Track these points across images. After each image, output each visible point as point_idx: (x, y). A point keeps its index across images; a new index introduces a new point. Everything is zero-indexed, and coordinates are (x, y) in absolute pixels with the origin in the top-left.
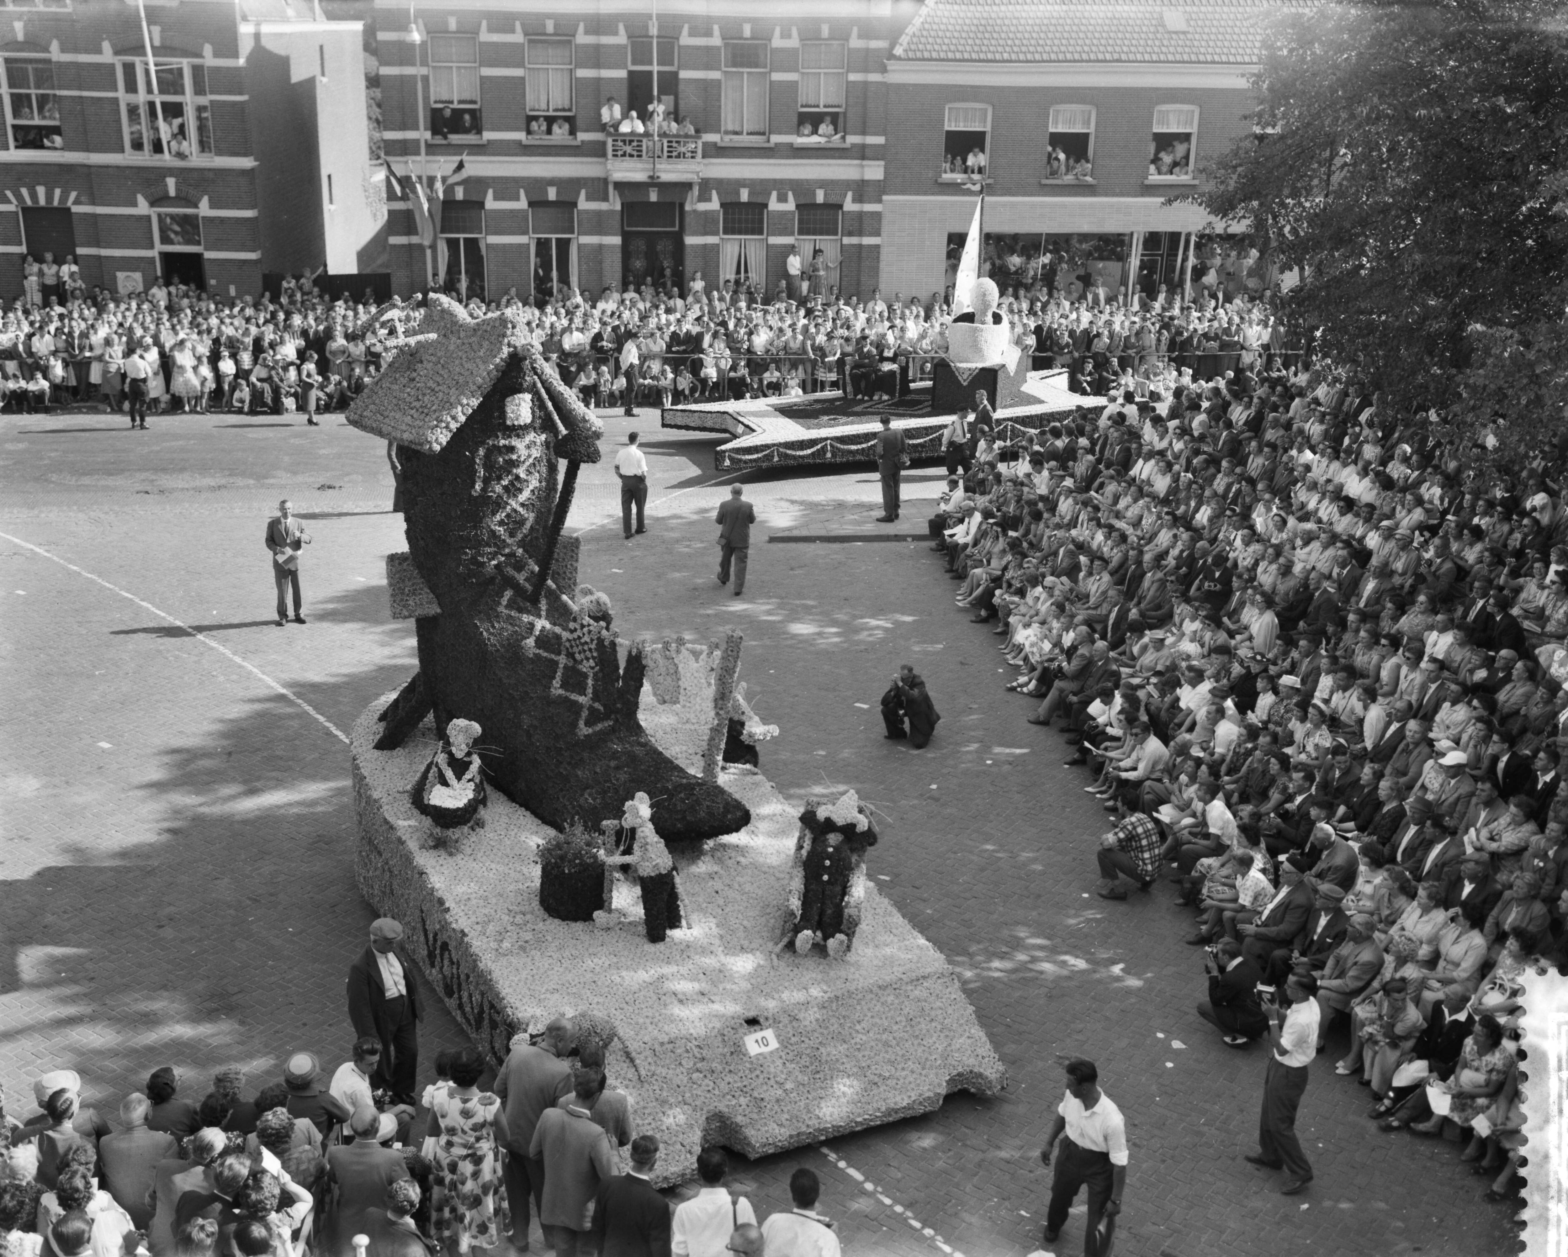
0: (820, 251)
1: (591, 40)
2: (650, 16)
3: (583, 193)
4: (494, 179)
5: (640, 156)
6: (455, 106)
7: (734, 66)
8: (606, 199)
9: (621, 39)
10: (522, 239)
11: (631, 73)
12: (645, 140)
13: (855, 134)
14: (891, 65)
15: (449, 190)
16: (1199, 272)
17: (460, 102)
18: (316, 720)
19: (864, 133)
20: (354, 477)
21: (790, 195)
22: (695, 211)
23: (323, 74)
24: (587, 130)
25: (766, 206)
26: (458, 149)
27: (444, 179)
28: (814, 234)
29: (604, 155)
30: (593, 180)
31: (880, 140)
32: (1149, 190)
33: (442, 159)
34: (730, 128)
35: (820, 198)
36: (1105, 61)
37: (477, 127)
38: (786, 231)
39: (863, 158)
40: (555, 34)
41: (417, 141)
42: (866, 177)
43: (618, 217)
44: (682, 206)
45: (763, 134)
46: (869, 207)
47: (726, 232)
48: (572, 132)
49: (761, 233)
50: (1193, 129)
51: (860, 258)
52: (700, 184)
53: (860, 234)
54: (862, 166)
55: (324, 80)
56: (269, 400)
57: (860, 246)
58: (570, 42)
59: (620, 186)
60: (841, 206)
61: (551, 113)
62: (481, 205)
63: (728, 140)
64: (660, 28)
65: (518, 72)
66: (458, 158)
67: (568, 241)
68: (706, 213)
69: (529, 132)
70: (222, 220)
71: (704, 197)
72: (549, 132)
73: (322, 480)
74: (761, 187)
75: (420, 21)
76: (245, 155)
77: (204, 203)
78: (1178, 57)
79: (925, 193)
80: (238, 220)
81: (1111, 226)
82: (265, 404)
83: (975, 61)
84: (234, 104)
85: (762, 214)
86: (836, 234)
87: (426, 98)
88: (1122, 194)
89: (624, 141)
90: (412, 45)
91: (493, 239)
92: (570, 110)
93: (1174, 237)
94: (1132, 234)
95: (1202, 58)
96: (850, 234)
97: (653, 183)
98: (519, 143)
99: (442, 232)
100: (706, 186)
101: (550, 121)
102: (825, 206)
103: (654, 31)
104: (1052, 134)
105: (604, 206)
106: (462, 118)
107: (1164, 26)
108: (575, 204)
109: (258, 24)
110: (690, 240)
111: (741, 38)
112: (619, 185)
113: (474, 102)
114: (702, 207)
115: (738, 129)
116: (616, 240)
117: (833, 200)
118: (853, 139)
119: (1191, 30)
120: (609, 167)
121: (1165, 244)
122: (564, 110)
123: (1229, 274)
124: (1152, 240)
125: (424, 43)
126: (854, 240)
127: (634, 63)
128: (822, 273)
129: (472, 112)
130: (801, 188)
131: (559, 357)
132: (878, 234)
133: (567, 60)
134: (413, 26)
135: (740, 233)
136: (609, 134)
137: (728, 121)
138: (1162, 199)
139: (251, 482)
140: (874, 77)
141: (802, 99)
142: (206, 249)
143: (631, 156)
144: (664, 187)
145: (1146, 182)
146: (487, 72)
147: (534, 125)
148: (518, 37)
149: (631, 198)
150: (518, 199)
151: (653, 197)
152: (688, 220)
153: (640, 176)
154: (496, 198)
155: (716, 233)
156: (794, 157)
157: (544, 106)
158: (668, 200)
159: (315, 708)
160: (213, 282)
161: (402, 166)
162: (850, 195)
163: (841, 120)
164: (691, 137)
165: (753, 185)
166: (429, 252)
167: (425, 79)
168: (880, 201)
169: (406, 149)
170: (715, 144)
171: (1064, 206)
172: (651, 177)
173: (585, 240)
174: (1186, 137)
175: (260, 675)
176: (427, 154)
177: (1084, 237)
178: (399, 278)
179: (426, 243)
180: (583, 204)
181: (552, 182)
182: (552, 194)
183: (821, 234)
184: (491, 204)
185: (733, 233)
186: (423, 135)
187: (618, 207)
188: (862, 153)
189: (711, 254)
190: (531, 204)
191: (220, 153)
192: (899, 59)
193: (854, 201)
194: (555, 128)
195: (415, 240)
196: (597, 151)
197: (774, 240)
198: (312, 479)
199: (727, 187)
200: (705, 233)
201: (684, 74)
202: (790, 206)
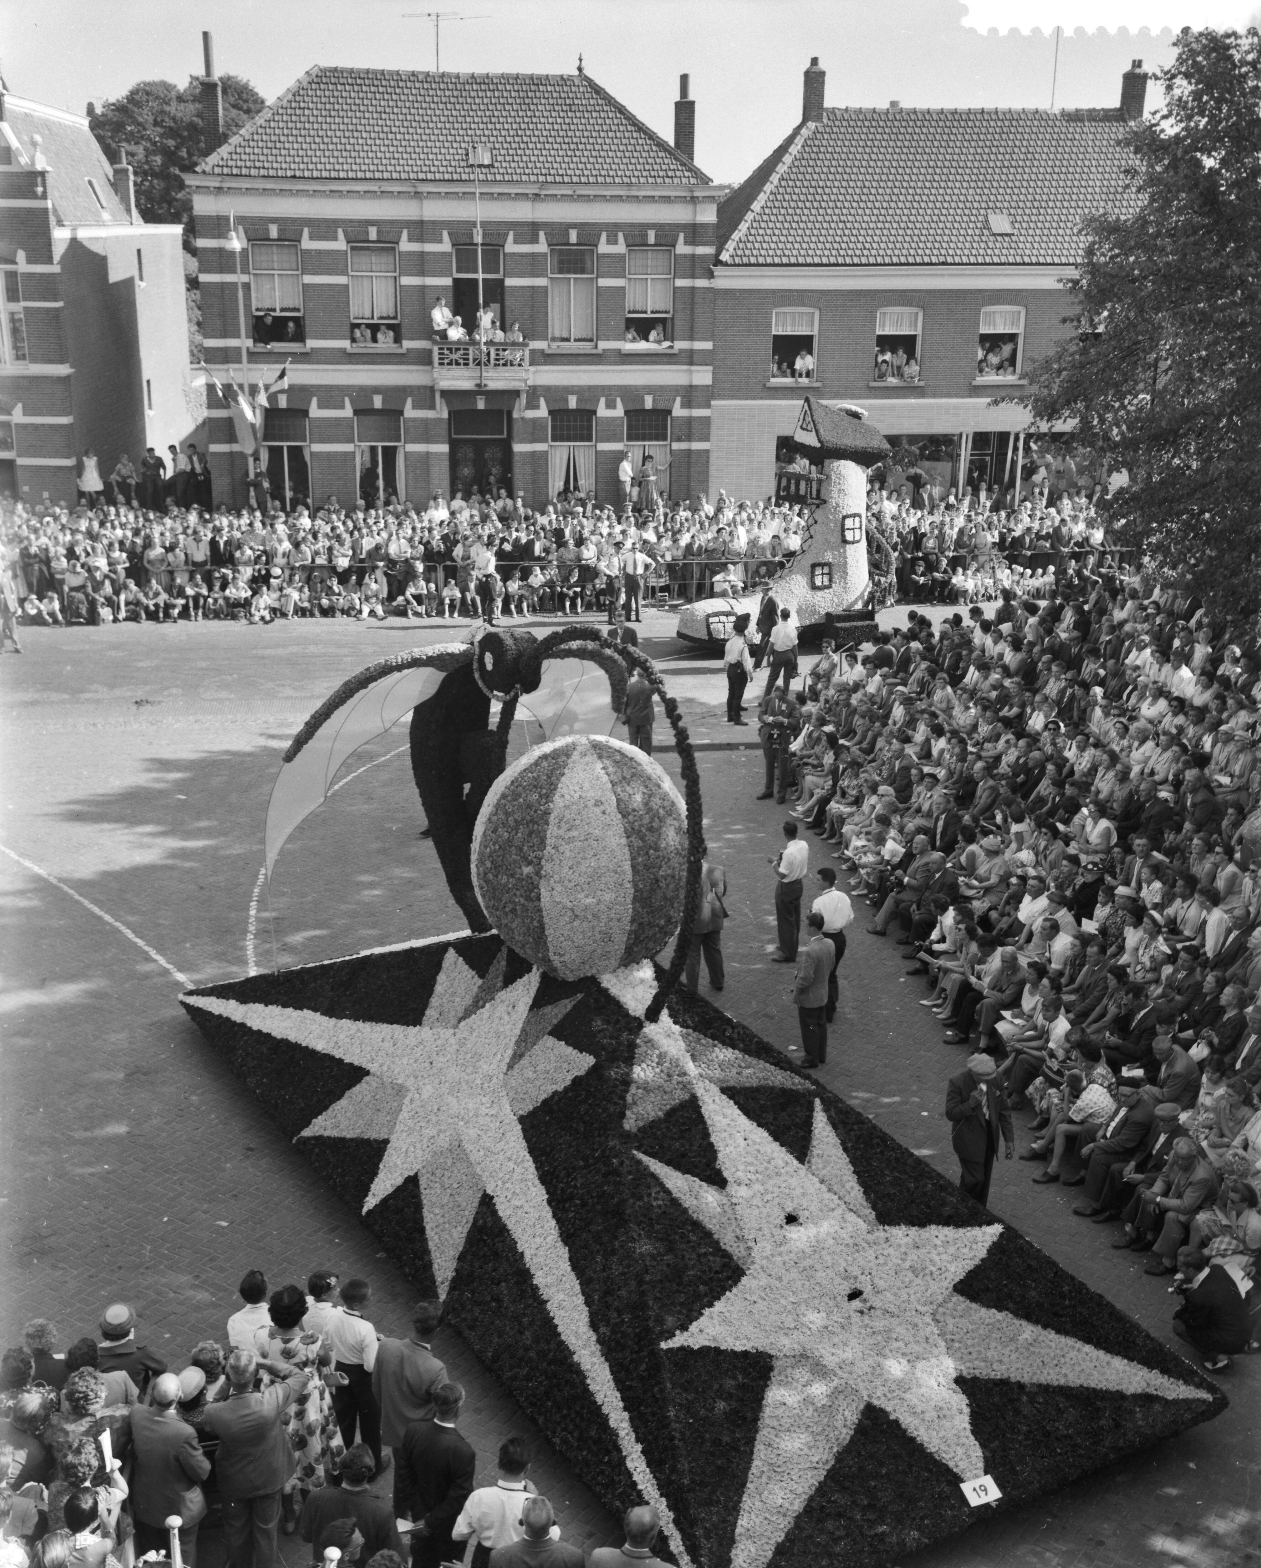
0: (650, 457)
1: (415, 247)
2: (474, 224)
3: (409, 402)
4: (319, 388)
5: (466, 364)
6: (278, 314)
7: (560, 272)
8: (432, 407)
9: (445, 246)
10: (348, 447)
11: (456, 281)
12: (471, 349)
13: (684, 339)
14: (718, 271)
15: (272, 398)
16: (1030, 471)
17: (282, 310)
18: (135, 944)
19: (692, 339)
20: (174, 691)
21: (619, 401)
22: (523, 419)
23: (141, 279)
24: (412, 339)
25: (595, 412)
26: (280, 357)
27: (267, 387)
28: (644, 440)
29: (430, 363)
30: (419, 387)
31: (708, 345)
32: (976, 391)
33: (265, 367)
34: (557, 335)
35: (649, 403)
36: (931, 264)
37: (300, 337)
38: (613, 437)
39: (691, 364)
40: (378, 241)
41: (238, 349)
42: (695, 383)
43: (445, 426)
44: (510, 413)
45: (591, 340)
46: (697, 413)
47: (554, 439)
48: (397, 340)
49: (590, 440)
50: (1019, 329)
51: (689, 464)
52: (527, 392)
53: (689, 439)
54: (691, 371)
55: (143, 284)
56: (84, 611)
57: (689, 452)
58: (393, 249)
59: (447, 394)
60: (669, 412)
61: (375, 321)
62: (305, 413)
63: (555, 347)
64: (485, 235)
65: (341, 280)
66: (282, 366)
67: (395, 448)
68: (534, 421)
69: (353, 340)
70: (36, 427)
71: (532, 404)
72: (374, 340)
73: (140, 694)
74: (590, 394)
75: (241, 228)
76: (61, 362)
77: (18, 409)
78: (1003, 259)
79: (754, 398)
80: (51, 426)
81: (939, 427)
82: (80, 616)
83: (802, 265)
84: (48, 310)
85: (590, 421)
86: (665, 439)
87: (248, 306)
88: (949, 395)
89: (450, 349)
90: (232, 253)
91: (317, 448)
92: (395, 318)
93: (1003, 437)
94: (961, 435)
95: (1027, 260)
96: (679, 440)
97: (480, 390)
98: (343, 351)
99: (265, 440)
100: (534, 394)
101: (374, 329)
102: (653, 411)
103: (478, 239)
104: (879, 337)
105: (430, 414)
106: (286, 326)
107: (989, 229)
108: (401, 413)
109: (74, 229)
110: (518, 448)
111: (569, 244)
112: (445, 393)
113: (298, 310)
114: (530, 414)
115: (565, 335)
116: (444, 448)
117: (661, 406)
118: (680, 345)
119: (1016, 232)
120: (436, 375)
121: (994, 443)
122: (388, 318)
123: (1058, 472)
124: (981, 439)
125: (244, 251)
126: (683, 446)
127: (458, 271)
128: (652, 478)
129: (296, 320)
130: (630, 394)
131: (387, 566)
132: (707, 439)
133: (392, 267)
134: (233, 234)
135: (569, 440)
136: (435, 342)
137: (556, 327)
138: (989, 400)
139: (66, 696)
140: (701, 283)
141: (629, 304)
142: (19, 456)
143: (458, 364)
144: (492, 395)
145: (974, 383)
146: (308, 279)
147: (357, 333)
148: (340, 244)
149: (458, 406)
150: (342, 407)
151: (481, 405)
152: (516, 427)
153: (467, 385)
154: (321, 406)
155: (545, 440)
156: (623, 363)
157: (368, 314)
158: (496, 407)
159: (134, 932)
160: (26, 489)
161: (223, 374)
162: (678, 400)
163: (669, 326)
164: (518, 344)
165: (583, 392)
166: (251, 460)
167: (247, 287)
168: (708, 406)
169: (226, 357)
170: (542, 351)
171: (892, 408)
172: (478, 385)
173: (411, 448)
174: (1012, 338)
175: (77, 897)
176: (249, 362)
177: (913, 439)
178: (220, 486)
179: (249, 451)
180: (410, 412)
181: (377, 390)
182: (378, 402)
183: (650, 439)
184: (315, 411)
185: (562, 440)
186: (245, 343)
187: (445, 415)
188: (690, 358)
189: (539, 461)
190: (356, 412)
191: (34, 360)
192: (726, 264)
193: (683, 406)
194: (380, 336)
195: (236, 448)
196: (424, 359)
197: (603, 446)
198: (129, 694)
199: (555, 394)
200: (534, 441)
201: (509, 282)
202: (619, 412)
